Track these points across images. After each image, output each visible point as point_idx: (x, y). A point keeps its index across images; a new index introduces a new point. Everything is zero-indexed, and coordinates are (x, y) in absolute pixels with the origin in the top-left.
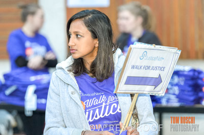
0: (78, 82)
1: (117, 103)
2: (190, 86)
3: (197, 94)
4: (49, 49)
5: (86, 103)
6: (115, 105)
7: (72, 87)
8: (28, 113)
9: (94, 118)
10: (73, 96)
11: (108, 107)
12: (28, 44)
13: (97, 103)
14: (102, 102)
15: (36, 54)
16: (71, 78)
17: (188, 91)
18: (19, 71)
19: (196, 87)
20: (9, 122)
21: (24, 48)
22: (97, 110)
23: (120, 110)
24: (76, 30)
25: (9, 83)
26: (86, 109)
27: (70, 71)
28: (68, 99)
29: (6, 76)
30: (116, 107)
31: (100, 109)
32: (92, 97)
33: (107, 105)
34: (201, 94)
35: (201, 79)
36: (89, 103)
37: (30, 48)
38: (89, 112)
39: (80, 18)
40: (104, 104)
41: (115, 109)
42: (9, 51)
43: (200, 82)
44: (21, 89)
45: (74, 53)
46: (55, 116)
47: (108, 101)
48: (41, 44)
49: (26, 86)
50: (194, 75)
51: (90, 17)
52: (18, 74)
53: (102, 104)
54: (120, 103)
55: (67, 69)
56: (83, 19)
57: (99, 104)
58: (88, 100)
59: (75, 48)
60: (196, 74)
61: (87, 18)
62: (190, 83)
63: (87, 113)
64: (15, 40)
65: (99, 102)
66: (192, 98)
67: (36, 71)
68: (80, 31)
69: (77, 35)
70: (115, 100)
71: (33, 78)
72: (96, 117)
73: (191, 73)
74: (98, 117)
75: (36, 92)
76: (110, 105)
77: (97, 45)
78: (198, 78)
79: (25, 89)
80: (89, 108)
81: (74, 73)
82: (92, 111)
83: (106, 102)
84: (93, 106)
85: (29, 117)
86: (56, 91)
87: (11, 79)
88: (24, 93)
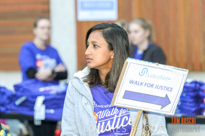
0: (92, 93)
1: (129, 116)
2: (192, 97)
3: (199, 106)
4: (59, 61)
5: (99, 114)
6: (127, 117)
7: (86, 98)
8: (37, 123)
9: (106, 129)
10: (86, 107)
11: (119, 119)
12: (38, 56)
13: (109, 115)
14: (114, 114)
15: (46, 66)
16: (86, 89)
17: (190, 103)
18: (29, 82)
19: (198, 99)
20: (21, 131)
21: (35, 60)
22: (109, 121)
23: (131, 123)
24: (94, 40)
25: (19, 93)
26: (98, 120)
27: (85, 81)
28: (81, 109)
29: (17, 87)
30: (127, 120)
31: (112, 121)
32: (105, 109)
33: (118, 118)
34: (202, 106)
35: (203, 91)
36: (102, 114)
37: (41, 60)
38: (101, 123)
39: (100, 29)
40: (116, 116)
41: (126, 122)
42: (20, 63)
43: (201, 93)
44: (31, 99)
45: (89, 62)
46: (70, 125)
47: (120, 114)
48: (52, 57)
49: (35, 97)
50: (196, 86)
51: (109, 29)
52: (28, 85)
53: (113, 116)
54: (131, 116)
55: (83, 79)
56: (102, 30)
57: (111, 117)
58: (101, 112)
59: (91, 57)
60: (198, 85)
61: (106, 30)
62: (192, 94)
63: (99, 124)
64: (26, 52)
65: (111, 114)
66: (194, 109)
67: (45, 83)
68: (98, 41)
69: (94, 46)
70: (127, 113)
71: (42, 89)
72: (108, 128)
73: (193, 85)
74: (110, 129)
75: (44, 102)
76: (122, 118)
77: (112, 57)
78: (200, 90)
79: (34, 100)
80: (102, 119)
81: (88, 84)
82: (103, 123)
83: (118, 115)
84: (105, 118)
85: (38, 126)
86: (71, 100)
87: (21, 89)
88: (34, 103)
